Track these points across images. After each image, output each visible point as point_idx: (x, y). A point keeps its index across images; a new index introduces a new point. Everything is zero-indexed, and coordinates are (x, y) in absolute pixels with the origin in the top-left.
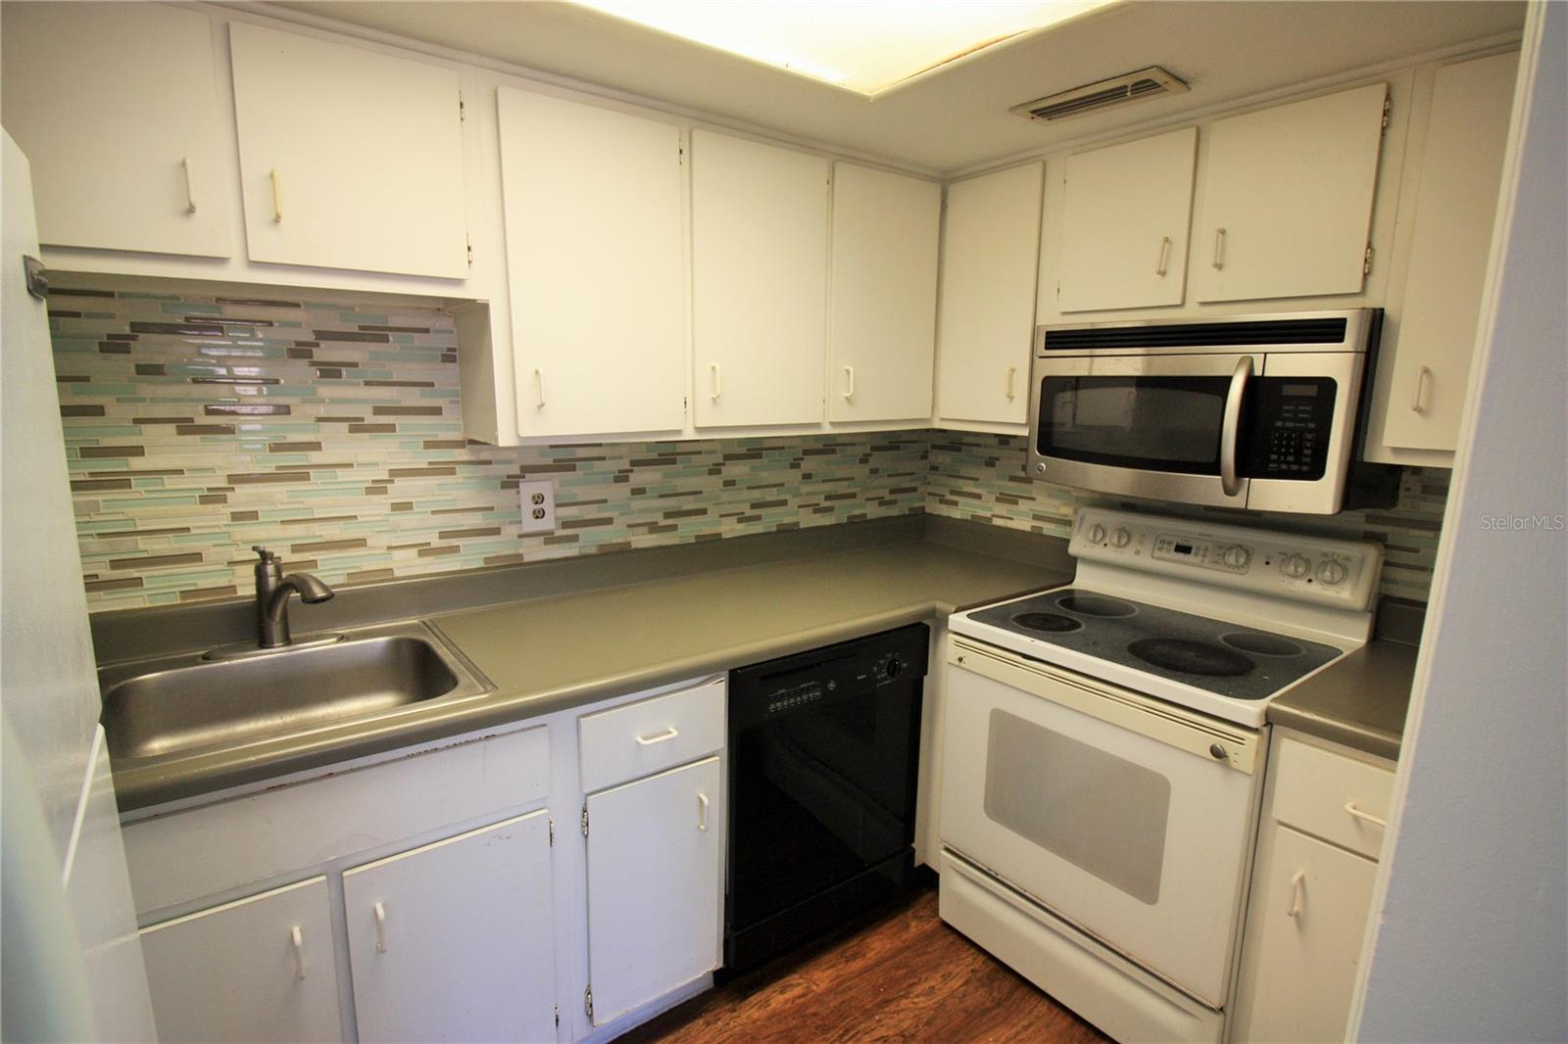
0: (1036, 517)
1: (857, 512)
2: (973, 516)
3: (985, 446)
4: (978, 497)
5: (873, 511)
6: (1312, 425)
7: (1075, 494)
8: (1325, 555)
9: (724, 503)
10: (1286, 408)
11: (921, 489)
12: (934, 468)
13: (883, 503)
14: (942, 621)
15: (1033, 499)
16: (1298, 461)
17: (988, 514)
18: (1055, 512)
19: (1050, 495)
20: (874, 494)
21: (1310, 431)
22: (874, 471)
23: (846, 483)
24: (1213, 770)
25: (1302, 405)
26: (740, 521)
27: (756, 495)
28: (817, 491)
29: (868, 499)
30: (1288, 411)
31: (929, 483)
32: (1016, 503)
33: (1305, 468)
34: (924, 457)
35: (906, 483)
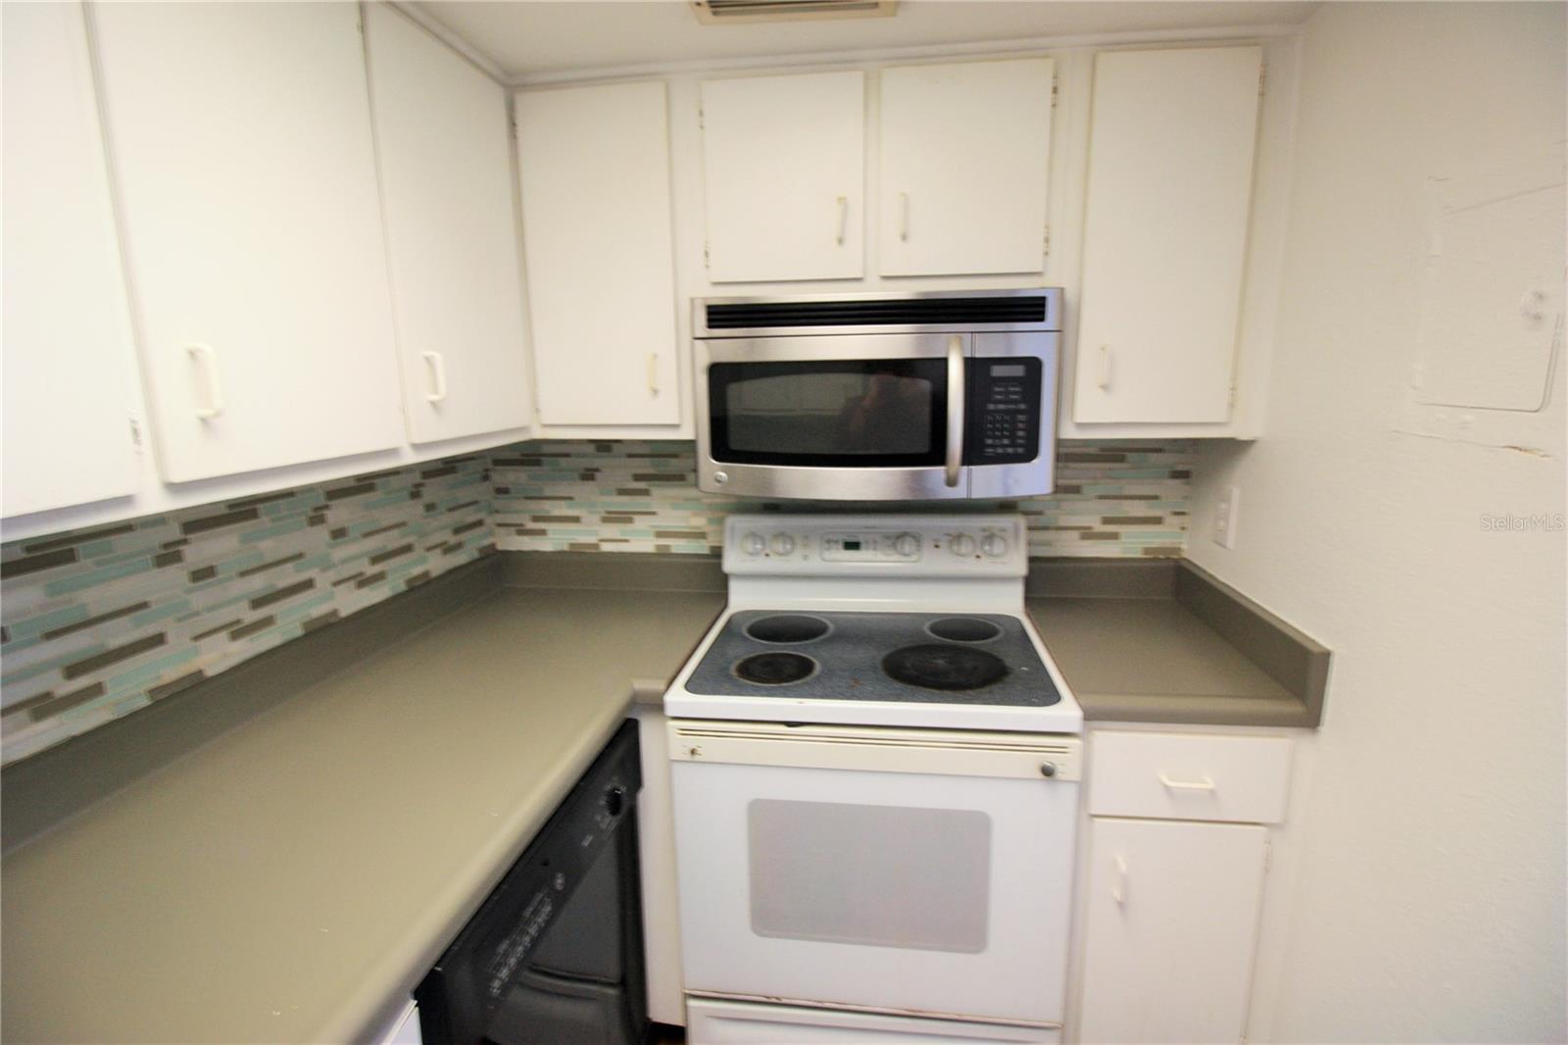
0: (660, 534)
1: (416, 571)
2: (572, 545)
3: (579, 455)
4: (576, 520)
5: (437, 564)
6: (1022, 406)
7: (709, 501)
8: (984, 530)
9: (197, 614)
10: (997, 389)
11: (490, 520)
12: (502, 491)
13: (448, 549)
14: (656, 706)
15: (654, 513)
16: (1013, 445)
17: (592, 540)
18: (683, 524)
19: (675, 506)
20: (438, 538)
21: (1021, 412)
22: (430, 507)
23: (395, 532)
24: (1040, 789)
25: (1012, 386)
26: (236, 635)
27: (259, 583)
28: (354, 554)
29: (429, 549)
30: (1000, 393)
31: (497, 512)
32: (630, 521)
33: (1020, 450)
34: (486, 478)
35: (469, 516)
